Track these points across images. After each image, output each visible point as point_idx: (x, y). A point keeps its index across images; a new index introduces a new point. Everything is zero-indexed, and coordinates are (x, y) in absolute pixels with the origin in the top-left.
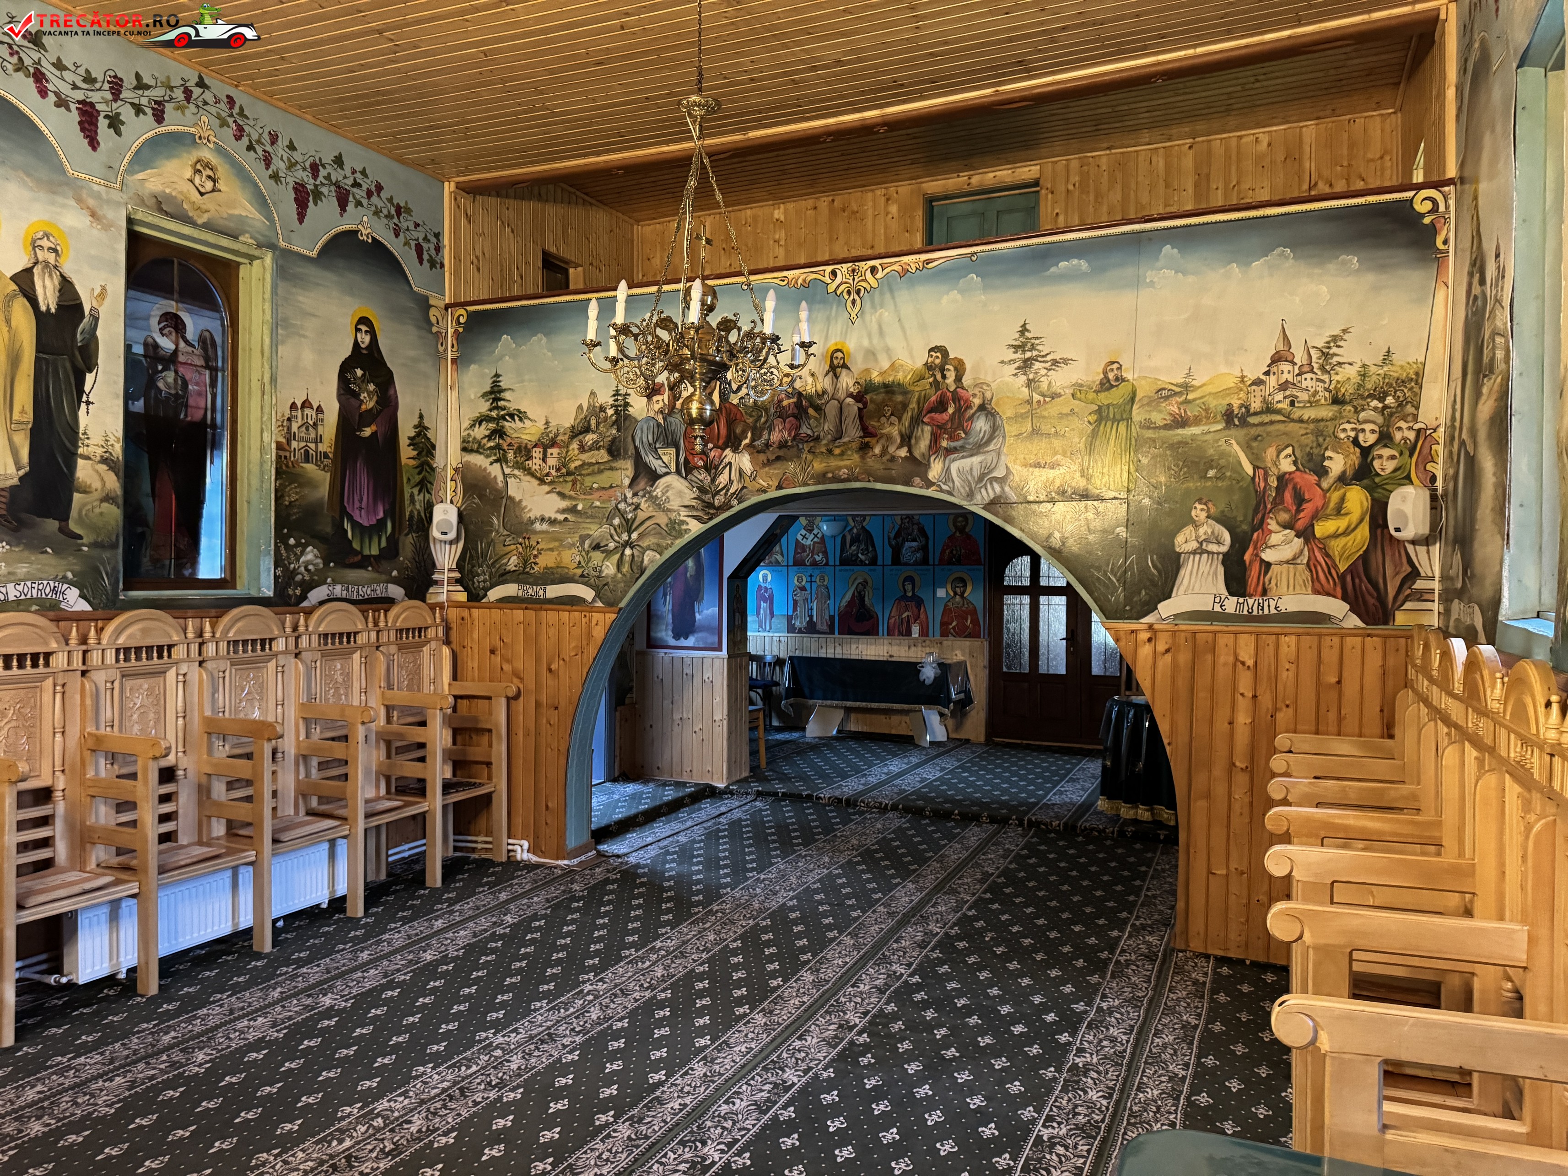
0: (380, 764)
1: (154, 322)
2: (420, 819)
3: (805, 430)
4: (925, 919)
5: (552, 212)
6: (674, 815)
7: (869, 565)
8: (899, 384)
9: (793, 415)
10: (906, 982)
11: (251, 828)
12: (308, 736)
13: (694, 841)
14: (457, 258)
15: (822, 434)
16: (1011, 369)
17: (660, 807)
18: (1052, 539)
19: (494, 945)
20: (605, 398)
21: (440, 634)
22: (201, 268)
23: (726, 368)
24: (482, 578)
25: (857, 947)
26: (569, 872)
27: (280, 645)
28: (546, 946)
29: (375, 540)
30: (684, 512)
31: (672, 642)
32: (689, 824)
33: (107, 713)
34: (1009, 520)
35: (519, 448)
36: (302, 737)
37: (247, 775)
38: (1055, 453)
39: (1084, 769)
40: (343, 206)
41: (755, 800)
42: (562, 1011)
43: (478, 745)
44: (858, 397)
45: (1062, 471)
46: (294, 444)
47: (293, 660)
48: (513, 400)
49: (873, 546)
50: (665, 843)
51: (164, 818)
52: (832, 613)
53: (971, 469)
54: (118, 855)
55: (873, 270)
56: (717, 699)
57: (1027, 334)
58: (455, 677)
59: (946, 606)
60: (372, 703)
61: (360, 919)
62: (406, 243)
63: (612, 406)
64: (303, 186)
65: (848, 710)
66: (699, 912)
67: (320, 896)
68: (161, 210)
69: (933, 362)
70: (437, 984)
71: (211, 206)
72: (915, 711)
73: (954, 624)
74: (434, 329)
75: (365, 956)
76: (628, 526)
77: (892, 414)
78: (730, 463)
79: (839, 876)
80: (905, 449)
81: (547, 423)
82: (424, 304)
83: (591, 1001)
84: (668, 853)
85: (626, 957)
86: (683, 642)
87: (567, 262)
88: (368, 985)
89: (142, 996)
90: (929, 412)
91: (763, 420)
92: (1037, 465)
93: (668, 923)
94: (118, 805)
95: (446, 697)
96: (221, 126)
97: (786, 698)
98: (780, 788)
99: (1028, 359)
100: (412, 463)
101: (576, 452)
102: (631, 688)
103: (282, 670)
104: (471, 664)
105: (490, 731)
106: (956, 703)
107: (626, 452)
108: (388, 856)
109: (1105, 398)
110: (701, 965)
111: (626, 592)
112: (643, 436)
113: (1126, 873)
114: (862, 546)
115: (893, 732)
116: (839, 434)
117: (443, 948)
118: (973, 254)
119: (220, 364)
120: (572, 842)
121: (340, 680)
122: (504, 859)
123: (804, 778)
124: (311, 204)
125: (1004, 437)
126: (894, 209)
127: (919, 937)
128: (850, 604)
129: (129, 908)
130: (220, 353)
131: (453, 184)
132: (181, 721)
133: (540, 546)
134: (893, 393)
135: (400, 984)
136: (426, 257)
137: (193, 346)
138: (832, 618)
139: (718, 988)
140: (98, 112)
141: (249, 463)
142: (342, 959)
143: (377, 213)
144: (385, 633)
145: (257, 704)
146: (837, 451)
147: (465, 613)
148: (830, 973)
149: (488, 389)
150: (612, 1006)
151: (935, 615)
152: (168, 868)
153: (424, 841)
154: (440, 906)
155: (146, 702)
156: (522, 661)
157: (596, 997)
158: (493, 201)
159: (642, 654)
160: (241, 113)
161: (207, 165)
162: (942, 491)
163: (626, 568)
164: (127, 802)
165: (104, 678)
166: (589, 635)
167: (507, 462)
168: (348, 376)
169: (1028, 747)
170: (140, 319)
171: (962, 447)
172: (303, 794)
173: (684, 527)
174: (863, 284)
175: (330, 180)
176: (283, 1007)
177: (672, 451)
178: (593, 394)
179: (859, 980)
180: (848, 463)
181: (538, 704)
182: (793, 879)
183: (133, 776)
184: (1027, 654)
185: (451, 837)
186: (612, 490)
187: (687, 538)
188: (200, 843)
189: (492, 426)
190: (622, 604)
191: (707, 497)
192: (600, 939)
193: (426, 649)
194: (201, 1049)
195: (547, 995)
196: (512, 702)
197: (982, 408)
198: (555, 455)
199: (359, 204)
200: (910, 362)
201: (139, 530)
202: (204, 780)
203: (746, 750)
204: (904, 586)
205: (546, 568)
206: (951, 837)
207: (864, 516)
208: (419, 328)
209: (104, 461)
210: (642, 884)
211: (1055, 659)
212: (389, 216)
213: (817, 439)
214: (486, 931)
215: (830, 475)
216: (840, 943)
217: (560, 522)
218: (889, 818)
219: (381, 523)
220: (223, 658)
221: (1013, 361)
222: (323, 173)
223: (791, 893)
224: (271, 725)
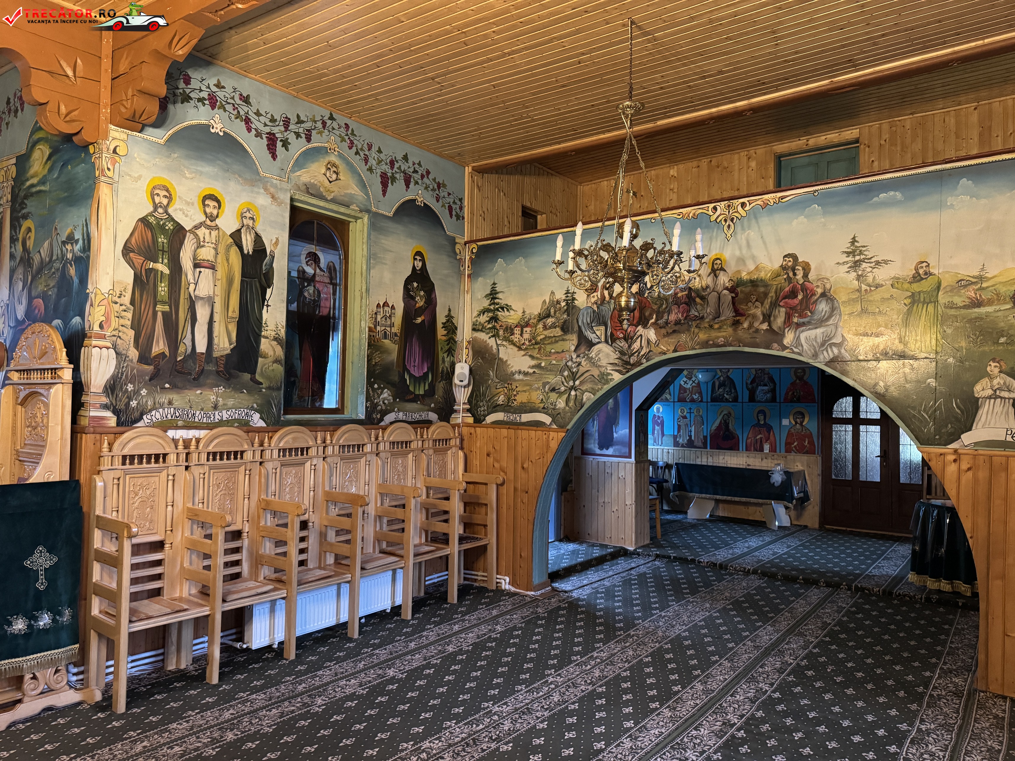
0: (422, 523)
1: (303, 257)
2: (444, 560)
3: (694, 312)
4: (781, 653)
5: (528, 181)
6: (600, 567)
7: (732, 402)
8: (761, 280)
9: (686, 303)
10: (770, 696)
11: (349, 560)
12: (382, 504)
13: (615, 586)
14: (472, 213)
15: (705, 315)
16: (845, 268)
17: (591, 560)
18: (878, 387)
19: (490, 645)
20: (560, 295)
21: (458, 443)
22: (330, 226)
23: (644, 274)
24: (483, 409)
25: (733, 669)
26: (535, 600)
27: (368, 448)
28: (523, 648)
29: (422, 385)
30: (609, 368)
31: (598, 451)
32: (611, 573)
33: (272, 488)
34: (844, 373)
35: (507, 328)
36: (379, 504)
37: (347, 527)
38: (880, 326)
39: (895, 551)
40: (407, 185)
41: (654, 560)
42: (535, 693)
43: (479, 514)
44: (732, 290)
45: (884, 339)
46: (378, 328)
47: (375, 457)
48: (503, 299)
49: (735, 389)
50: (596, 585)
51: (302, 551)
52: (705, 434)
53: (816, 337)
54: (275, 572)
55: (743, 205)
56: (628, 491)
57: (856, 244)
58: (466, 470)
59: (789, 431)
60: (419, 485)
61: (409, 621)
62: (443, 206)
63: (564, 300)
64: (385, 174)
65: (717, 501)
66: (621, 635)
67: (385, 605)
68: (308, 192)
69: (786, 265)
70: (456, 667)
71: (335, 189)
72: (767, 504)
73: (795, 444)
74: (458, 257)
75: (412, 645)
76: (573, 376)
77: (756, 301)
78: (641, 335)
79: (717, 618)
80: (766, 324)
81: (524, 312)
82: (453, 242)
83: (554, 689)
84: (597, 592)
85: (575, 661)
86: (605, 452)
87: (536, 212)
88: (415, 665)
89: (286, 660)
90: (784, 298)
91: (664, 306)
92: (866, 335)
93: (600, 640)
94: (276, 542)
95: (460, 483)
96: (341, 142)
97: (674, 491)
98: (672, 553)
99: (857, 261)
100: (444, 338)
101: (541, 329)
102: (571, 481)
103: (368, 463)
104: (475, 462)
105: (486, 505)
106: (798, 499)
107: (572, 329)
108: (425, 581)
109: (916, 287)
110: (625, 671)
111: (572, 419)
112: (584, 319)
113: (933, 629)
114: (727, 389)
115: (751, 518)
116: (718, 315)
117: (459, 644)
118: (815, 191)
119: (338, 281)
120: (536, 581)
121: (401, 470)
122: (494, 588)
123: (688, 547)
124: (390, 185)
125: (840, 315)
126: (753, 164)
127: (778, 665)
128: (719, 428)
129: (281, 606)
130: (338, 274)
131: (470, 168)
132: (312, 493)
133: (518, 389)
134: (757, 286)
135: (434, 666)
136: (454, 213)
137: (324, 272)
138: (705, 438)
139: (637, 688)
140: (277, 138)
141: (353, 339)
142: (399, 646)
143: (426, 188)
144: (427, 442)
145: (354, 483)
146: (716, 326)
147: (472, 430)
148: (715, 685)
149: (489, 292)
150: (567, 693)
151: (781, 438)
152: (302, 582)
153: (446, 573)
154: (456, 616)
155: (294, 482)
156: (506, 461)
157: (557, 686)
158: (494, 177)
159: (578, 459)
160: (353, 133)
161: (334, 165)
162: (793, 352)
163: (571, 404)
164: (281, 541)
165: (272, 467)
166: (548, 446)
167: (499, 337)
168: (409, 287)
169: (851, 533)
170: (295, 256)
171: (809, 323)
172: (378, 540)
173: (610, 377)
174: (735, 214)
175: (401, 170)
176: (365, 674)
177: (603, 328)
178: (553, 293)
179: (736, 692)
180: (724, 334)
181: (515, 489)
182: (685, 618)
183: (285, 525)
184: (850, 466)
185: (462, 571)
186: (563, 354)
187: (612, 384)
188: (320, 568)
189: (491, 314)
190: (569, 427)
191: (625, 358)
192: (557, 647)
193: (449, 452)
194: (320, 696)
195: (524, 682)
196: (500, 487)
197: (823, 295)
198: (528, 332)
199: (417, 183)
200: (769, 265)
201: (292, 379)
202: (323, 529)
203: (647, 525)
204: (758, 417)
205: (522, 403)
206: (798, 596)
207: (729, 369)
208: (449, 256)
209: (275, 339)
210: (582, 612)
211: (872, 470)
212: (433, 190)
213: (702, 318)
214: (485, 635)
215: (711, 342)
216: (720, 665)
217: (531, 374)
218: (751, 579)
219: (426, 375)
220: (336, 456)
221: (847, 262)
222: (397, 165)
223: (684, 627)
224: (362, 497)
